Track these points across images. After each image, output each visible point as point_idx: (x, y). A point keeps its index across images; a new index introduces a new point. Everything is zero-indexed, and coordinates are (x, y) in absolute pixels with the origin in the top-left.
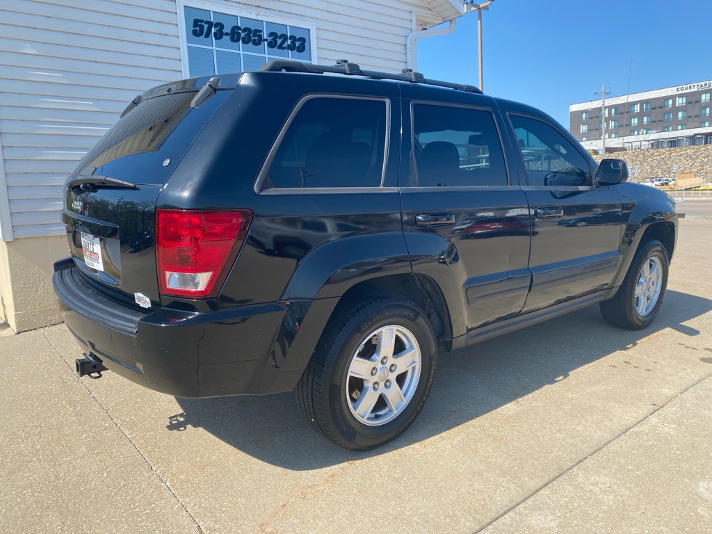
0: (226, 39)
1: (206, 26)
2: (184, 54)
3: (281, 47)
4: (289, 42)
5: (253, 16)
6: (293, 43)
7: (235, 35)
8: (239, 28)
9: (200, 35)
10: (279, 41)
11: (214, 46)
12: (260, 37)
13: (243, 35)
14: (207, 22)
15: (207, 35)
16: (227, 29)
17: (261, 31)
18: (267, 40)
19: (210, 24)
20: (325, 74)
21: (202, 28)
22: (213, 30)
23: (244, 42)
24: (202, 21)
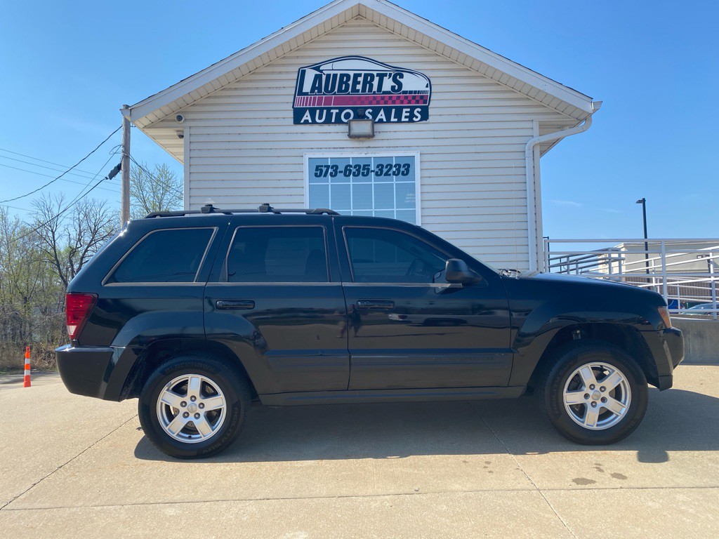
0: (340, 176)
1: (324, 169)
2: (306, 191)
3: (387, 174)
4: (394, 169)
5: (363, 155)
6: (398, 170)
7: (347, 172)
8: (351, 166)
9: (320, 175)
10: (385, 170)
11: (329, 181)
12: (368, 169)
13: (353, 170)
14: (325, 166)
15: (325, 175)
16: (341, 168)
17: (369, 165)
18: (374, 171)
19: (328, 167)
20: (186, 216)
21: (321, 171)
22: (330, 171)
23: (354, 175)
24: (322, 166)
